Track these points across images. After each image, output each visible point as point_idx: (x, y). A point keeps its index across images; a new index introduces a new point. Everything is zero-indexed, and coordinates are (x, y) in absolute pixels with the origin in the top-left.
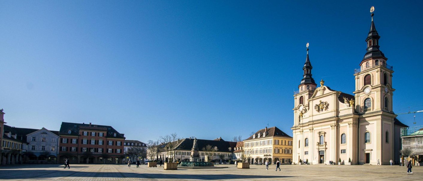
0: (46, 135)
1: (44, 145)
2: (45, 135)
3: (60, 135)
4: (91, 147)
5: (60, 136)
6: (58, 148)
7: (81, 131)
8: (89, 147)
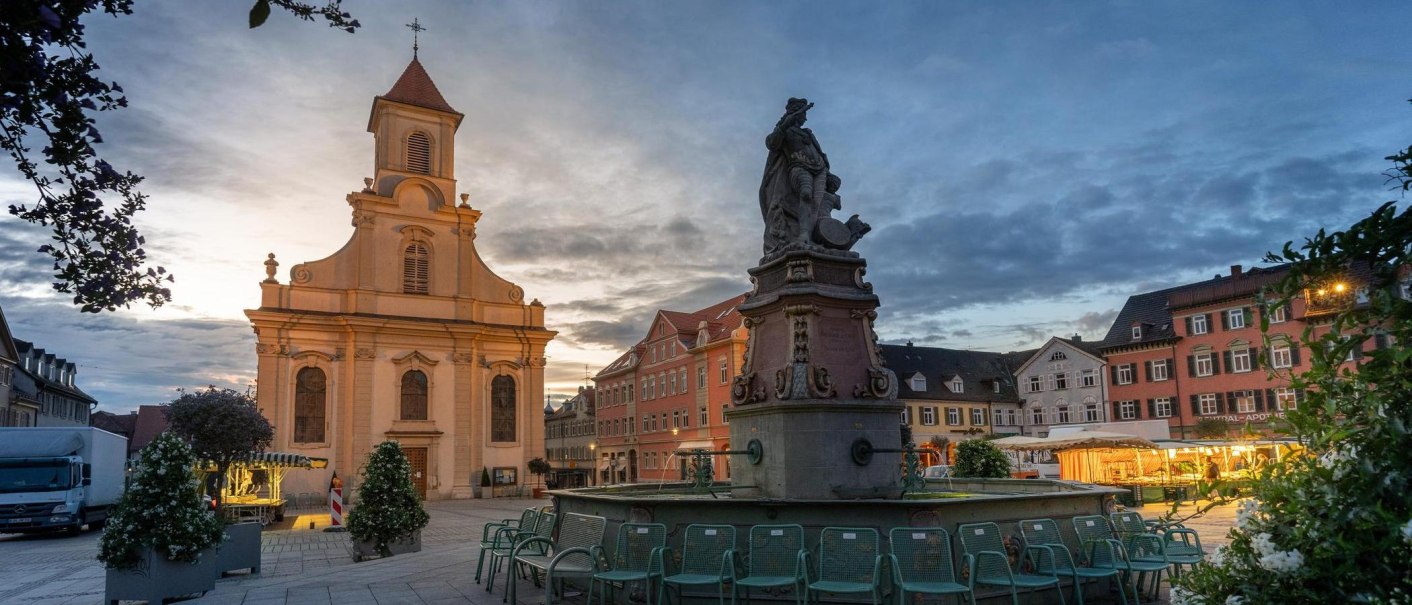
0: (1065, 362)
1: (1064, 402)
2: (1062, 363)
3: (1105, 355)
4: (1234, 389)
5: (1107, 359)
6: (1107, 406)
7: (1178, 319)
8: (1224, 391)
